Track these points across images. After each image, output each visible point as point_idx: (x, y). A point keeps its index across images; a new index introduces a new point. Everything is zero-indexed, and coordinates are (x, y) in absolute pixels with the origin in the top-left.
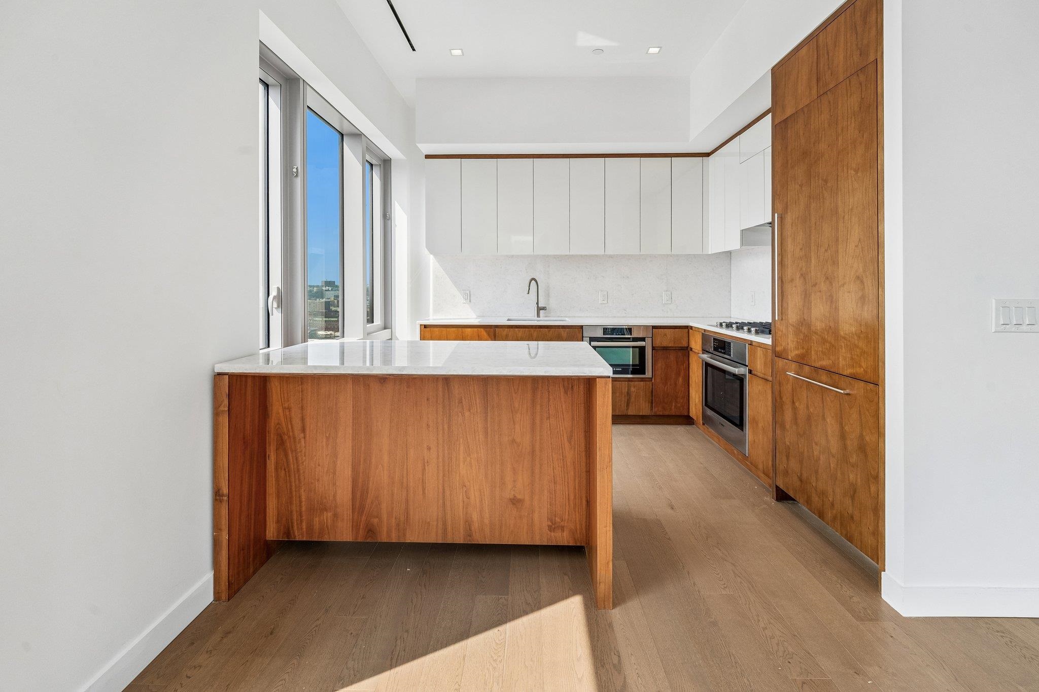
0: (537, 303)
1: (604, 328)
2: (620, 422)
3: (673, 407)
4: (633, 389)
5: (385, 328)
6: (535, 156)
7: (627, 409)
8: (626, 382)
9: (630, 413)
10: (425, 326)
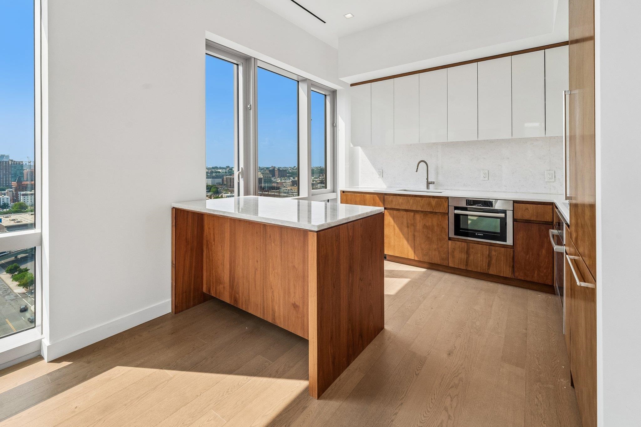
0: (427, 179)
1: (467, 200)
2: (480, 278)
3: (536, 275)
4: (493, 253)
5: (334, 192)
6: (420, 71)
7: (489, 269)
8: (488, 246)
9: (491, 272)
10: (343, 192)
